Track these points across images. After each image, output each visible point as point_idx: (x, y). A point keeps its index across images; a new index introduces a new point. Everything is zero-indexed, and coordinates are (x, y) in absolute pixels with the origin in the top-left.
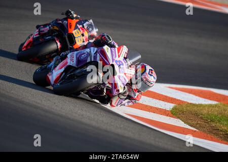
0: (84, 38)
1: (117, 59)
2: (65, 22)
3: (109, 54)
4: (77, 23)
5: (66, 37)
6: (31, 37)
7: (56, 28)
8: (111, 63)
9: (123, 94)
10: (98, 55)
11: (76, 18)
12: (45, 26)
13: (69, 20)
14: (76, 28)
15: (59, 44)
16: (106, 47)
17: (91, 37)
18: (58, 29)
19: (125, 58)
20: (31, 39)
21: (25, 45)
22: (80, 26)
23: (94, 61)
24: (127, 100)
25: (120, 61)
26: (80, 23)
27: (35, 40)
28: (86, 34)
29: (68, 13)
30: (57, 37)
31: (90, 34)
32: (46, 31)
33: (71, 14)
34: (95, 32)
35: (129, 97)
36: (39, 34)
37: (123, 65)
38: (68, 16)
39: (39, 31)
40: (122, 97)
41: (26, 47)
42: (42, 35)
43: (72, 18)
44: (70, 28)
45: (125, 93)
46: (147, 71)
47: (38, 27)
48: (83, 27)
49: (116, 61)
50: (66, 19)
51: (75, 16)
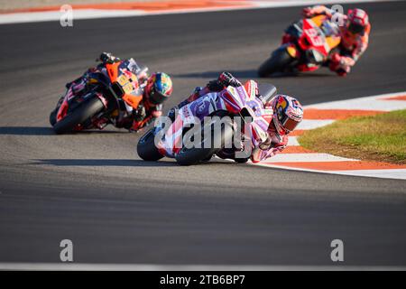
0: (133, 84)
1: (248, 99)
2: (104, 69)
3: (236, 96)
4: (119, 67)
5: (110, 88)
6: (65, 101)
7: (93, 80)
8: (242, 107)
9: (265, 143)
10: (222, 100)
11: (116, 61)
12: (78, 81)
13: (108, 65)
14: (120, 73)
15: (103, 99)
16: (230, 89)
17: (142, 80)
18: (96, 81)
19: (258, 96)
20: (64, 103)
21: (59, 112)
22: (124, 70)
23: (218, 111)
24: (272, 149)
25: (252, 102)
26: (122, 66)
27: (71, 102)
28: (135, 79)
29: (103, 57)
30: (99, 92)
31: (139, 77)
32: (82, 88)
33: (107, 58)
34: (144, 73)
35: (274, 145)
36: (74, 94)
37: (257, 105)
38: (105, 61)
39: (73, 90)
40: (265, 147)
41: (62, 115)
42: (78, 94)
43: (111, 63)
44: (112, 75)
45: (267, 141)
46: (291, 104)
47: (68, 86)
48: (128, 70)
49: (248, 103)
50: (104, 65)
51: (113, 58)
